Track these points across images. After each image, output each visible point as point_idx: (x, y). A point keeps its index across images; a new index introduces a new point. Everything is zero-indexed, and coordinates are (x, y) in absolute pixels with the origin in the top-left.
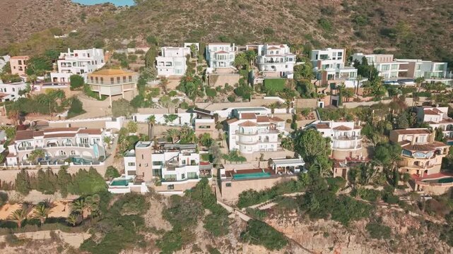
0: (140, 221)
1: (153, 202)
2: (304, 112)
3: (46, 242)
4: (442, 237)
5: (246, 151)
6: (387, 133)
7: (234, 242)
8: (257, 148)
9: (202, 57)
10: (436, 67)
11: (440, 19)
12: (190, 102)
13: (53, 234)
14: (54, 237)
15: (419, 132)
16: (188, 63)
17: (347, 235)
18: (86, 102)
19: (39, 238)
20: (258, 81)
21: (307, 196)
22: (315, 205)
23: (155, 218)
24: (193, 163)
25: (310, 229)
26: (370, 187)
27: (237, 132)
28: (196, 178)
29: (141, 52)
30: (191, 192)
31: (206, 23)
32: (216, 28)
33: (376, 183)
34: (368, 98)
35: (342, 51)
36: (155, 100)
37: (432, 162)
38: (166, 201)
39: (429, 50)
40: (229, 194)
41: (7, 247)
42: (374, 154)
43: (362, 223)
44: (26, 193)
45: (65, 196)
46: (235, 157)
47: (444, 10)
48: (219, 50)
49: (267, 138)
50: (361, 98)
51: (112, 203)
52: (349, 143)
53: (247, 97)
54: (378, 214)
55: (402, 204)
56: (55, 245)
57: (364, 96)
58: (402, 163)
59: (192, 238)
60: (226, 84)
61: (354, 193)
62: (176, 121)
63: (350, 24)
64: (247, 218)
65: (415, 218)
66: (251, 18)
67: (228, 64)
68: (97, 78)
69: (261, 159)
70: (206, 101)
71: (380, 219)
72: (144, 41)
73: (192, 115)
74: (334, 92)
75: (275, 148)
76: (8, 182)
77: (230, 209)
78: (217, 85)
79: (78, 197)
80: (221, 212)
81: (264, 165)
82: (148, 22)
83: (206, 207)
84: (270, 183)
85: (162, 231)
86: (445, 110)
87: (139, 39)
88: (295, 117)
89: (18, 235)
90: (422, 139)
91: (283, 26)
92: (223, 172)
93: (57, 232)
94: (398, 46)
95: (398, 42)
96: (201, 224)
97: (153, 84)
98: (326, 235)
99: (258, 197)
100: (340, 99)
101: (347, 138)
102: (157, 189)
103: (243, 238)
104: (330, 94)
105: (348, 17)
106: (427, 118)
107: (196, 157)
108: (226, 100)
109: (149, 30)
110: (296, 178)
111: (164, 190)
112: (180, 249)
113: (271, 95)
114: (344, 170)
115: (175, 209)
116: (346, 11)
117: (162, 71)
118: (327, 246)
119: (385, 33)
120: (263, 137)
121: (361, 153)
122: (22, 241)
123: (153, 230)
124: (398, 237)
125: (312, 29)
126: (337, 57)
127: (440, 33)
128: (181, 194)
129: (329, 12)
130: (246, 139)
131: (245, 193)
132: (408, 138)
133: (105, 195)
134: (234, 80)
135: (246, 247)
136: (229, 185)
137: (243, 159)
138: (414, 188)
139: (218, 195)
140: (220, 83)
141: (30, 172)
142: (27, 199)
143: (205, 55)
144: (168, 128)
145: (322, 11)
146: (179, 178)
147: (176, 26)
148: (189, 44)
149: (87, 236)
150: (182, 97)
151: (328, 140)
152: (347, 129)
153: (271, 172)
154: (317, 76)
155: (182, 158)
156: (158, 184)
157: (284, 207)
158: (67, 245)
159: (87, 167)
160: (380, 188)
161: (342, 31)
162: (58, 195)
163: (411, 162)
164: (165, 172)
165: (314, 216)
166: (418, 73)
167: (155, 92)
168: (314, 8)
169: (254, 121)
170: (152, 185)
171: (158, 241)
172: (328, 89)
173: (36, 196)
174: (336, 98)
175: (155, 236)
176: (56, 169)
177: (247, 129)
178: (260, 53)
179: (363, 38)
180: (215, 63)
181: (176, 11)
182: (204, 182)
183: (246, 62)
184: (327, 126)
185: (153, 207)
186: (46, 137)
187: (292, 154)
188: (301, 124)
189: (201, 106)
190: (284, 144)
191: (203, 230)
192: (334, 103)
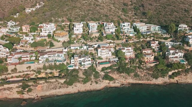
0: (77, 76)
1: (80, 71)
2: (118, 45)
3: (55, 82)
4: (151, 77)
5: (103, 57)
6: (140, 50)
7: (101, 80)
8: (105, 56)
9: (87, 26)
10: (157, 28)
11: (161, 9)
12: (85, 42)
13: (56, 80)
14: (57, 81)
15: (149, 50)
16: (83, 29)
17: (129, 77)
18: (55, 43)
19: (53, 81)
20: (105, 35)
21: (119, 68)
22: (121, 70)
23: (81, 75)
24: (89, 60)
25: (120, 76)
26: (135, 65)
27: (100, 52)
28: (90, 64)
29: (67, 24)
30: (89, 68)
31: (86, 12)
32: (90, 15)
34: (136, 39)
35: (129, 23)
36: (75, 42)
37: (151, 58)
38: (83, 71)
39: (157, 21)
40: (99, 68)
41: (45, 84)
42: (136, 56)
43: (133, 74)
44: (46, 70)
45: (56, 70)
46: (100, 58)
47: (163, 6)
48: (92, 25)
49: (108, 53)
50: (134, 39)
51: (69, 72)
52: (130, 54)
53: (102, 40)
54: (137, 72)
55: (143, 69)
56: (57, 83)
57: (135, 38)
58: (144, 58)
59: (91, 79)
60: (95, 36)
61: (131, 67)
62: (82, 49)
63: (133, 9)
64: (104, 74)
65: (146, 72)
66: (101, 10)
67: (95, 29)
68: (57, 36)
69: (107, 59)
70: (90, 42)
71: (137, 73)
72: (67, 20)
73: (87, 47)
74: (127, 38)
75: (110, 55)
76: (40, 67)
77: (99, 72)
78: (93, 36)
79: (60, 70)
80: (97, 73)
81: (108, 60)
82: (66, 11)
83: (93, 72)
84: (109, 65)
85: (83, 78)
86: (157, 42)
87: (64, 19)
88: (116, 46)
89: (48, 81)
90: (149, 52)
91: (111, 13)
92: (97, 62)
94: (147, 19)
95: (148, 18)
96: (93, 76)
97: (74, 36)
98: (124, 77)
99: (107, 68)
100: (128, 40)
101: (129, 52)
102: (80, 67)
103: (103, 79)
104: (125, 38)
105: (132, 7)
106: (152, 45)
107: (90, 59)
108: (96, 41)
109: (67, 15)
110: (116, 63)
111: (82, 68)
112: (88, 82)
113: (109, 40)
114: (128, 61)
115: (85, 72)
116: (132, 5)
117: (76, 32)
118: (124, 80)
119: (144, 14)
120: (107, 53)
121: (133, 56)
123: (81, 78)
124: (141, 77)
125: (120, 13)
126: (128, 25)
127: (160, 14)
128: (87, 68)
129: (126, 5)
130: (103, 54)
131: (103, 68)
132: (145, 51)
133: (68, 70)
134: (98, 35)
135: (104, 81)
136: (99, 66)
137: (102, 59)
138: (146, 64)
139: (96, 68)
140: (94, 35)
141: (46, 65)
142: (46, 72)
143: (88, 25)
144: (81, 51)
145: (124, 4)
146: (86, 64)
147: (76, 14)
148: (83, 22)
149: (65, 80)
150: (83, 41)
151: (124, 53)
152: (129, 50)
153: (109, 62)
154: (122, 32)
155: (86, 59)
156: (81, 66)
157: (113, 71)
158: (60, 82)
159: (61, 63)
160: (138, 65)
161: (130, 13)
162: (54, 70)
163: (146, 58)
164: (82, 63)
165: (121, 73)
166: (152, 29)
167: (75, 39)
168: (121, 3)
169: (105, 48)
170: (79, 67)
171: (82, 80)
172: (125, 37)
173: (49, 71)
174: (127, 40)
175: (81, 79)
176: (53, 63)
177: (103, 51)
178: (105, 26)
179: (137, 16)
180: (91, 29)
181: (74, 7)
182: (92, 65)
183: (101, 28)
184: (124, 49)
185: (80, 72)
186: (48, 55)
187: (115, 57)
188: (117, 48)
189: (88, 43)
190: (113, 54)
191: (93, 77)
192: (127, 41)
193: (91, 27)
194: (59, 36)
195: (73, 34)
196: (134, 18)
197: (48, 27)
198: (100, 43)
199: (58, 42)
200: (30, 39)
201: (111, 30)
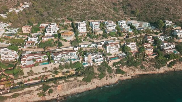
0: (93, 73)
1: (94, 68)
2: (122, 41)
3: (74, 80)
4: (155, 67)
5: (111, 53)
6: (141, 45)
7: (114, 74)
8: (114, 52)
9: (89, 25)
10: (148, 24)
11: (146, 8)
12: (92, 40)
14: (75, 79)
15: (148, 44)
16: (87, 28)
17: (137, 69)
18: (63, 42)
19: (72, 79)
20: (108, 33)
21: (128, 62)
22: (130, 63)
23: (96, 71)
24: (101, 57)
25: (129, 69)
26: (140, 58)
27: (109, 48)
28: (102, 60)
29: (69, 24)
30: (102, 64)
31: (83, 12)
32: (88, 14)
33: (141, 57)
36: (82, 40)
37: (151, 51)
38: (97, 67)
39: (145, 18)
40: (111, 64)
41: (65, 83)
42: (139, 50)
43: (139, 66)
44: (62, 69)
45: (72, 69)
46: (109, 54)
47: (147, 5)
48: (95, 24)
49: (116, 49)
50: (133, 35)
51: (85, 69)
52: (134, 48)
53: (106, 38)
54: (142, 64)
55: (147, 61)
56: (76, 81)
57: (133, 34)
58: (145, 52)
59: (105, 75)
60: (100, 34)
61: (137, 60)
62: (91, 46)
63: (122, 8)
64: (116, 68)
65: (149, 64)
66: (96, 9)
67: (98, 27)
68: (65, 35)
69: (115, 54)
70: (96, 39)
71: (143, 65)
72: (67, 19)
73: (95, 44)
74: (127, 34)
75: (118, 51)
76: (56, 67)
77: (112, 67)
78: (97, 34)
79: (75, 69)
80: (110, 68)
81: (116, 56)
82: (63, 11)
83: (106, 67)
84: (119, 60)
85: (99, 74)
86: (151, 37)
87: (64, 19)
88: (120, 43)
89: (67, 80)
90: (148, 46)
91: (106, 12)
92: (108, 58)
93: (76, 77)
94: (136, 17)
95: (136, 16)
96: (107, 71)
97: (79, 35)
98: (132, 70)
99: (117, 63)
100: (129, 36)
103: (116, 73)
104: (126, 34)
105: (121, 6)
106: (148, 39)
108: (101, 39)
109: (66, 15)
110: (124, 58)
111: (95, 64)
112: (104, 77)
113: (112, 36)
114: (134, 55)
115: (99, 68)
116: (120, 4)
118: (133, 72)
119: (133, 12)
121: (136, 50)
122: (68, 81)
123: (97, 74)
124: (147, 68)
125: (113, 12)
126: (124, 23)
127: (147, 13)
128: (100, 65)
129: (115, 4)
130: (111, 50)
131: (114, 63)
132: (146, 45)
133: (83, 67)
135: (117, 75)
136: (111, 61)
137: (111, 55)
138: (148, 57)
139: (108, 64)
141: (62, 64)
142: (62, 71)
144: (90, 48)
145: (113, 4)
146: (99, 61)
147: (74, 13)
148: (85, 21)
149: (83, 77)
150: (89, 39)
151: (130, 48)
152: (134, 45)
153: (118, 57)
154: (122, 30)
155: (98, 56)
156: (94, 63)
157: (123, 65)
158: (79, 80)
159: (76, 61)
160: (142, 58)
161: (120, 11)
162: (71, 69)
163: (147, 51)
164: (96, 60)
165: (130, 66)
166: (143, 26)
167: (81, 38)
168: (111, 3)
169: (113, 45)
170: (93, 63)
171: (98, 76)
172: (125, 33)
173: (65, 70)
174: (128, 36)
175: (97, 75)
176: (69, 62)
177: (112, 47)
178: (106, 24)
179: (127, 14)
180: (94, 27)
181: (71, 7)
182: (104, 61)
183: (103, 27)
184: (129, 44)
185: (95, 69)
186: (62, 54)
187: (121, 52)
188: (122, 44)
189: (95, 41)
190: (120, 50)
191: (107, 72)
193: (95, 25)
194: (67, 35)
195: (78, 33)
196: (124, 16)
197: (52, 27)
198: (105, 40)
199: (66, 41)
200: (35, 40)
201: (113, 28)
